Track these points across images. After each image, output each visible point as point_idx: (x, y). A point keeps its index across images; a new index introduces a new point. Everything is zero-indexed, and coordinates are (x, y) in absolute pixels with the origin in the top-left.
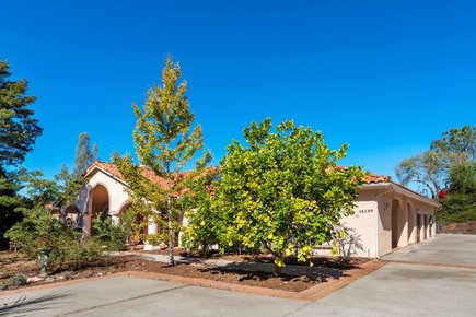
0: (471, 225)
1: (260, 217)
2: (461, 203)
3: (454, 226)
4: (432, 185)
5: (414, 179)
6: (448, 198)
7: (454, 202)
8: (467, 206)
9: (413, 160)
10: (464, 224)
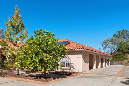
0: (122, 62)
1: (35, 59)
2: (119, 55)
3: (117, 62)
4: (113, 49)
5: (108, 47)
6: (116, 53)
7: (118, 54)
8: (121, 56)
9: (107, 40)
10: (120, 62)
